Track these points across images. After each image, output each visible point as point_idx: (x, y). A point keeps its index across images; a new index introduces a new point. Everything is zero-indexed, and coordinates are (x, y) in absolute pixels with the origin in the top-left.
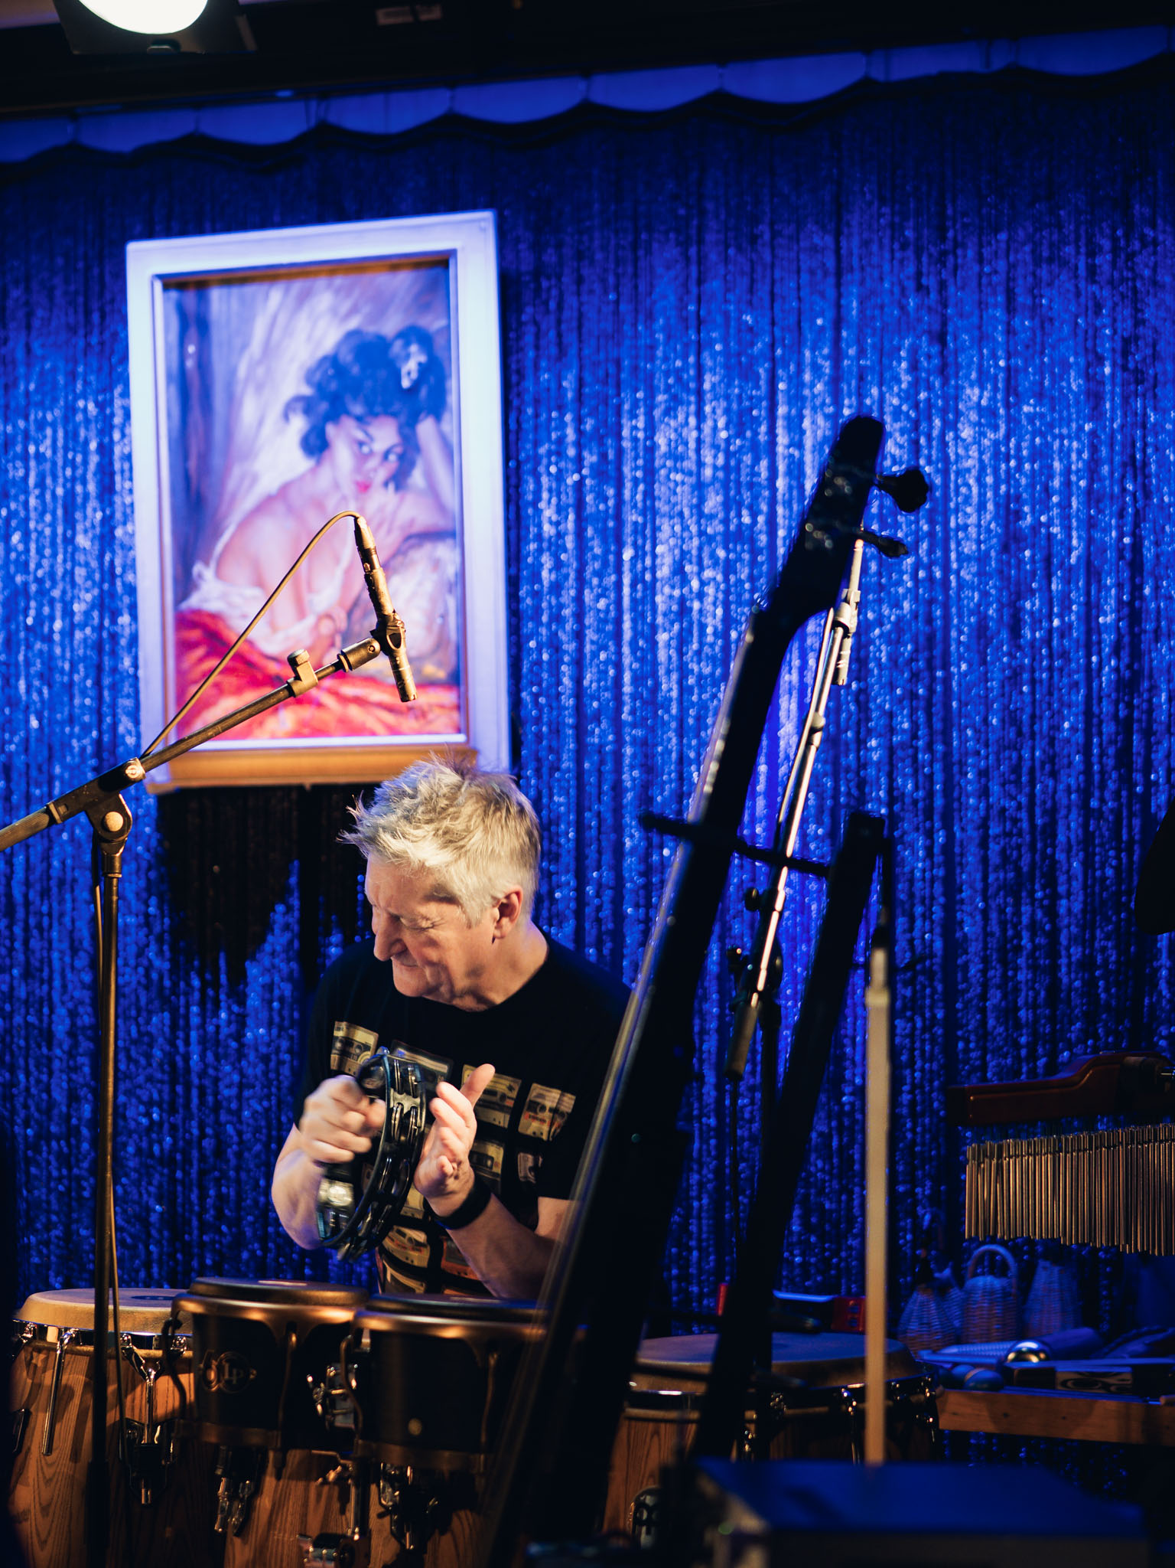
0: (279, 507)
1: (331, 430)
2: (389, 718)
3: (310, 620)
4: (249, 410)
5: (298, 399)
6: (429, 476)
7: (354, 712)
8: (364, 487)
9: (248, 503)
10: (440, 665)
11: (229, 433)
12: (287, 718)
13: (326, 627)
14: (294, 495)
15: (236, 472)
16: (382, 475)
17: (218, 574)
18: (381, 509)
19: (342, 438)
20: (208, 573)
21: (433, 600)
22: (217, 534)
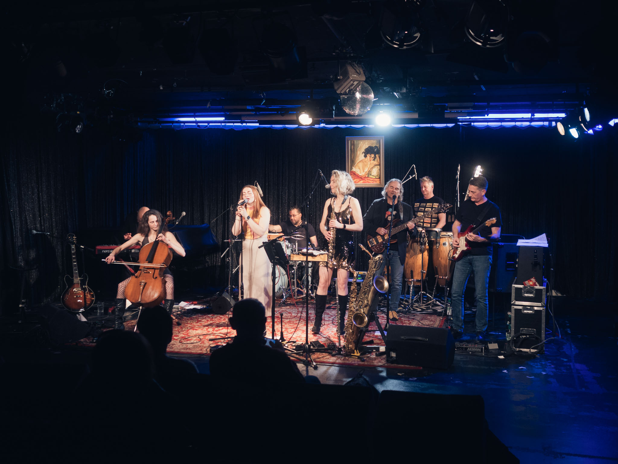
0: (362, 162)
1: (367, 155)
2: (373, 182)
3: (365, 172)
4: (358, 153)
5: (363, 152)
6: (377, 160)
7: (369, 181)
8: (370, 160)
9: (358, 161)
10: (378, 177)
11: (356, 155)
12: (362, 181)
13: (366, 173)
14: (363, 161)
15: (357, 158)
16: (372, 159)
17: (355, 168)
18: (372, 162)
19: (368, 156)
20: (354, 168)
21: (377, 171)
22: (355, 164)
